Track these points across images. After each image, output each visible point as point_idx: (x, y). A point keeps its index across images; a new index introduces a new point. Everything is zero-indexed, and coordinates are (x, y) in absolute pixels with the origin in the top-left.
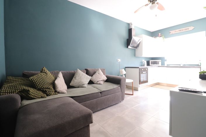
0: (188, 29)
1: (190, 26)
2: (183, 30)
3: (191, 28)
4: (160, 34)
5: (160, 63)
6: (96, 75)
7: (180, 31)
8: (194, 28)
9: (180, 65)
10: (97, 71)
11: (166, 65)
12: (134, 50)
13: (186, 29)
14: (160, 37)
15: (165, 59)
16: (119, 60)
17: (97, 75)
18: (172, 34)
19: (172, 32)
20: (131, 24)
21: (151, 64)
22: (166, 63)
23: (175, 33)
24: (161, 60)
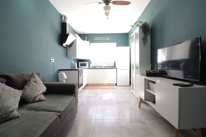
0: (107, 39)
1: (108, 37)
2: (103, 39)
3: (108, 39)
4: (86, 38)
5: (87, 65)
6: (31, 85)
7: (101, 39)
8: (110, 39)
9: (102, 67)
10: (30, 77)
11: (91, 67)
12: (66, 49)
13: (105, 39)
14: (87, 40)
15: (91, 61)
16: (53, 60)
17: (33, 85)
18: (96, 40)
19: (96, 38)
20: (64, 18)
21: (80, 66)
22: (91, 66)
23: (98, 40)
24: (88, 63)
